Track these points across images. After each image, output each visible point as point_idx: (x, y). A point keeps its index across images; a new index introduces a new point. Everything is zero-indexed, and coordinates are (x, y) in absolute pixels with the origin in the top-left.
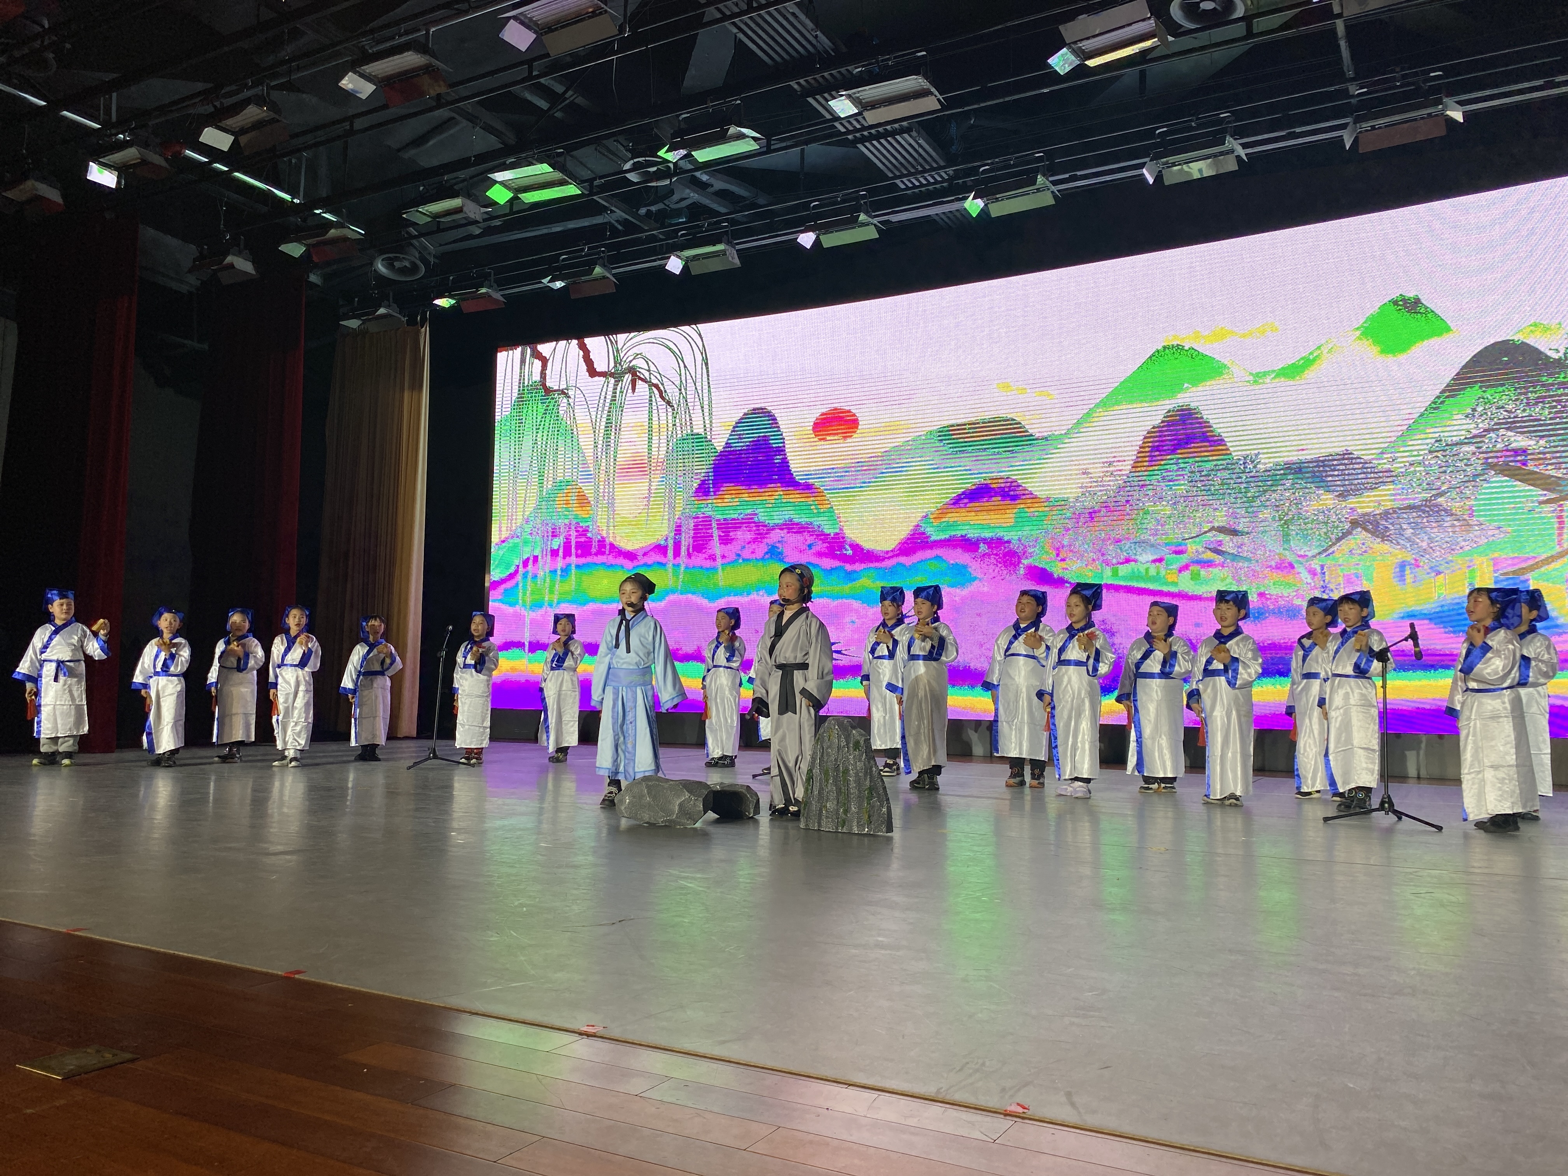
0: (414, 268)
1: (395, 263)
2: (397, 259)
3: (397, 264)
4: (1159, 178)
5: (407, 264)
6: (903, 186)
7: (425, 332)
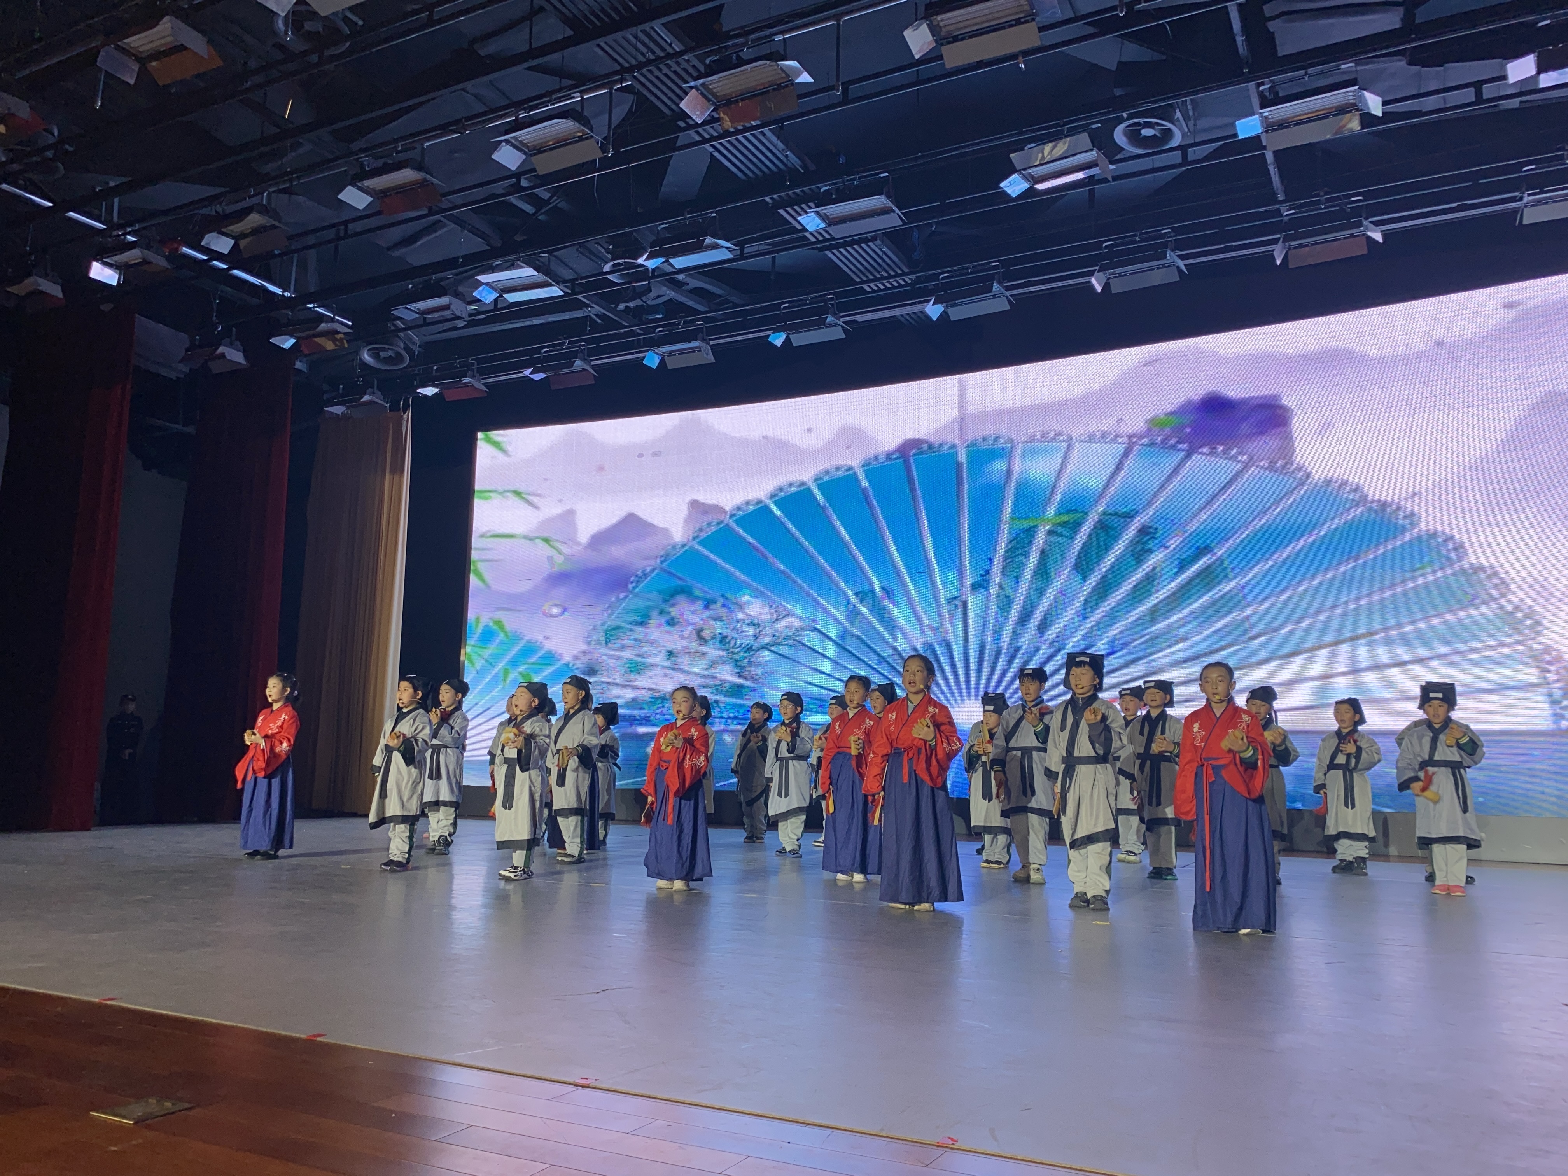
0: (399, 358)
1: (381, 354)
2: (384, 349)
4: (1106, 286)
5: (392, 354)
6: (868, 289)
7: (408, 417)
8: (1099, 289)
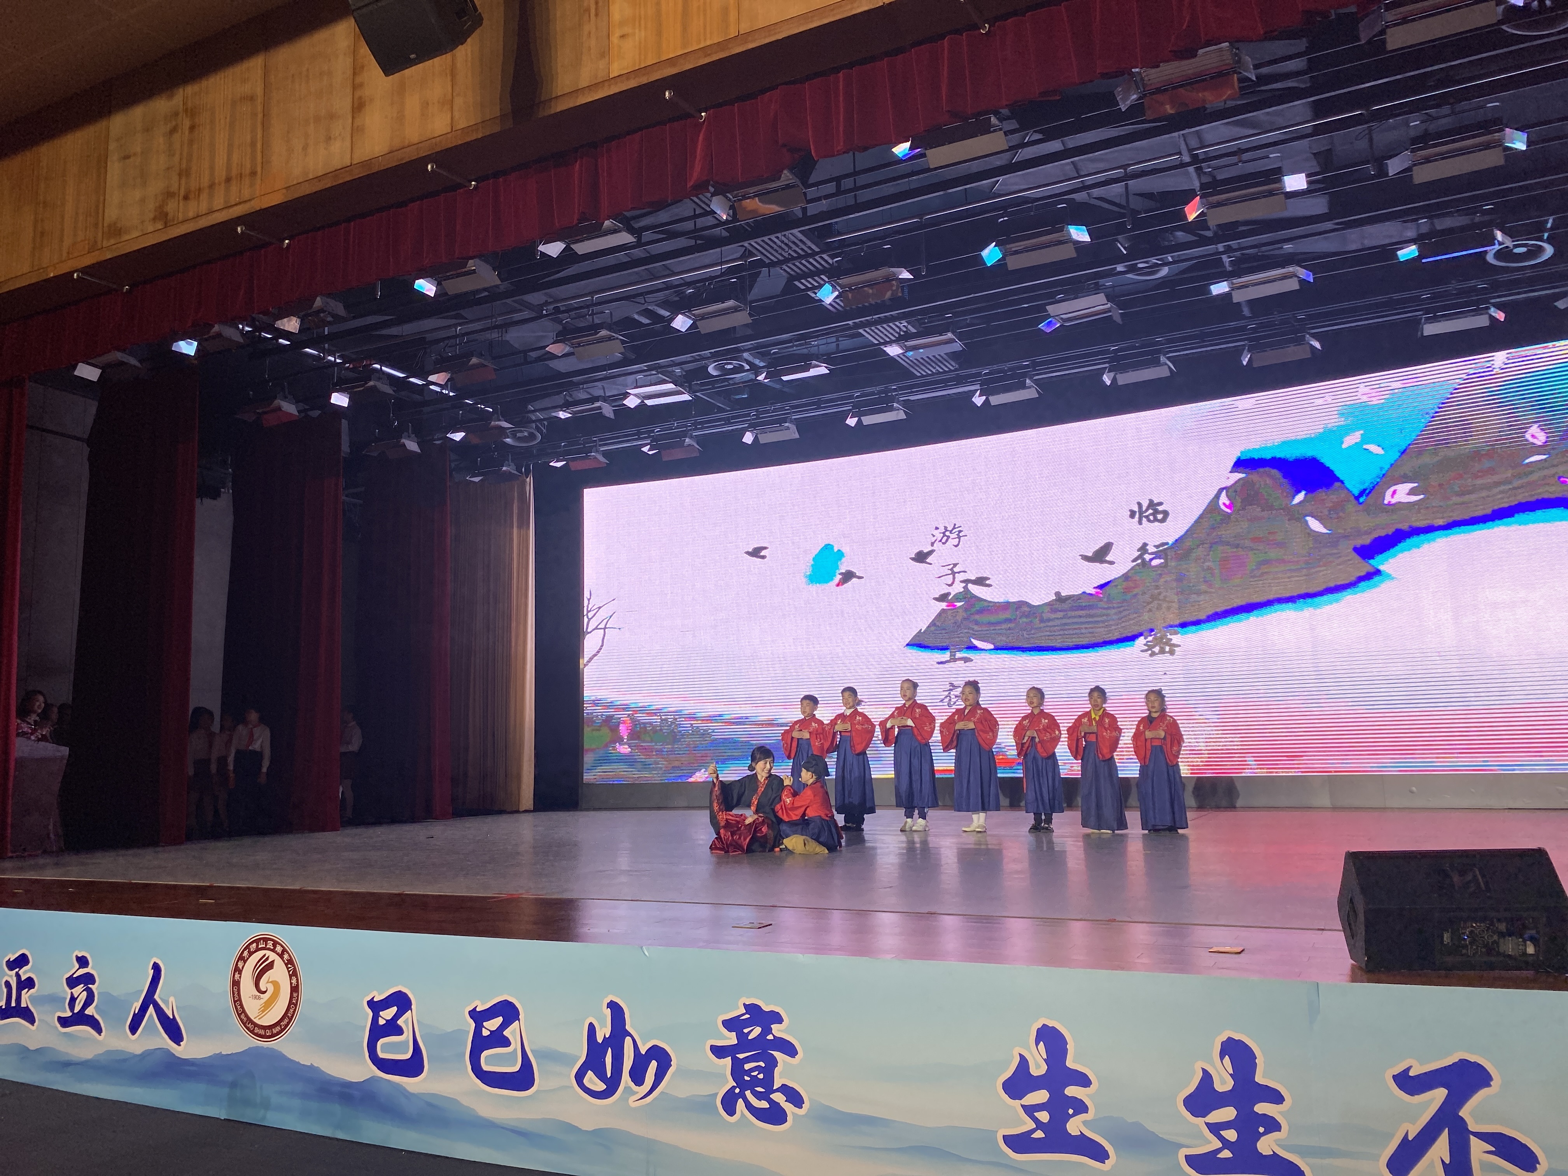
0: (532, 436)
2: (521, 431)
3: (518, 435)
4: (1114, 380)
5: (526, 434)
6: (918, 374)
7: (530, 480)
8: (1108, 383)
